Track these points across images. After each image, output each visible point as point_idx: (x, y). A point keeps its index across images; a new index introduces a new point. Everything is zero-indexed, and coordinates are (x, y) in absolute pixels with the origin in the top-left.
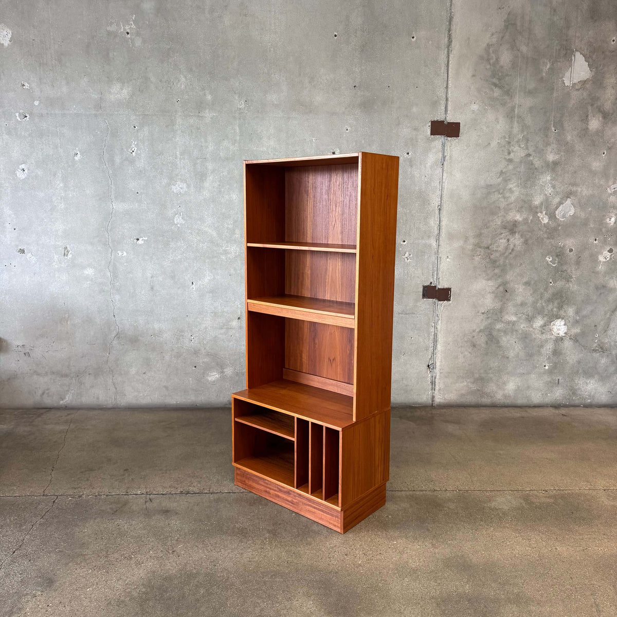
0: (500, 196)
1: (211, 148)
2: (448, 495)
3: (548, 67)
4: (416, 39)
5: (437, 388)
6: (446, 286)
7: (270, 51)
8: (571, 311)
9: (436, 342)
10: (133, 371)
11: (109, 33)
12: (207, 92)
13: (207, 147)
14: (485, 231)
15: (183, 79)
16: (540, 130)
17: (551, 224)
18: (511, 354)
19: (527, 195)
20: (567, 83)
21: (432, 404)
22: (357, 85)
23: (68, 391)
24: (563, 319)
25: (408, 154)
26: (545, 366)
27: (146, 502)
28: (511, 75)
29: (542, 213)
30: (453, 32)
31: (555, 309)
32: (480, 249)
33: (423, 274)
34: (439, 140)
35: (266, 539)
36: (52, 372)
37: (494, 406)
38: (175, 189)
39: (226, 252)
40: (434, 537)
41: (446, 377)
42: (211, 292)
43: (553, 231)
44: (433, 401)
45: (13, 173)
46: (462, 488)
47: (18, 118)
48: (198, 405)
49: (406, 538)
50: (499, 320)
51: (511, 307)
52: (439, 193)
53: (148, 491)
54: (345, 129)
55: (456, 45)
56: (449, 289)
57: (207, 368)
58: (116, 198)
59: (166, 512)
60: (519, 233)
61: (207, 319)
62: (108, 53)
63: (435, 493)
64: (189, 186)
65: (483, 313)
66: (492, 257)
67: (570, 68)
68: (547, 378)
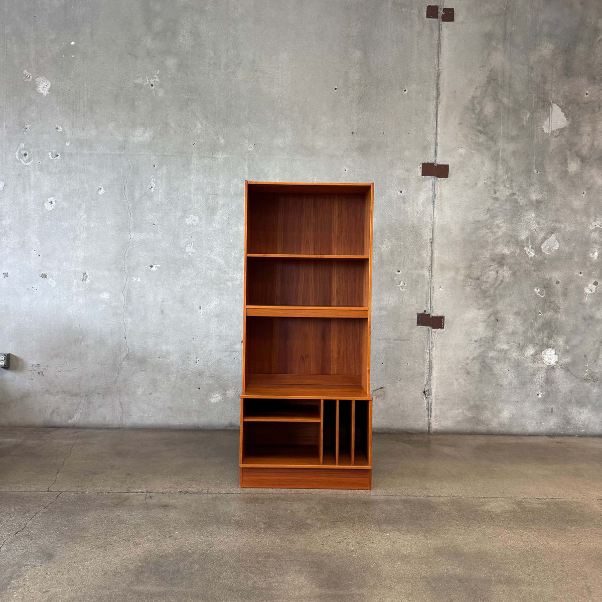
0: (488, 231)
1: (222, 185)
2: (442, 499)
3: (528, 116)
4: (408, 92)
5: (433, 414)
6: (439, 315)
7: (277, 102)
8: (561, 341)
9: (431, 368)
10: (140, 391)
11: (136, 85)
12: (220, 137)
13: (218, 185)
14: (475, 263)
15: (200, 125)
16: (523, 172)
17: (539, 258)
18: (505, 382)
19: (513, 230)
20: (546, 131)
21: (429, 431)
22: (355, 132)
23: (77, 410)
24: (553, 348)
25: (401, 192)
26: (538, 395)
27: (146, 498)
28: (494, 123)
29: (528, 247)
30: (441, 86)
31: (545, 339)
32: (471, 280)
33: (417, 302)
34: (430, 180)
35: (261, 529)
36: (63, 391)
37: (489, 434)
38: (188, 221)
39: (232, 279)
40: (427, 531)
41: (442, 404)
42: (217, 316)
43: (540, 264)
44: (429, 428)
45: (43, 205)
46: (456, 495)
47: (50, 157)
48: (200, 426)
49: (399, 531)
50: (491, 348)
51: (502, 336)
52: (430, 227)
53: (149, 490)
54: (343, 170)
55: (444, 98)
56: (443, 317)
57: (211, 390)
58: (134, 228)
59: (165, 506)
60: (507, 265)
61: (212, 341)
62: (134, 102)
63: (429, 498)
64: (200, 219)
65: (476, 341)
66: (483, 287)
67: (548, 118)
68: (540, 407)
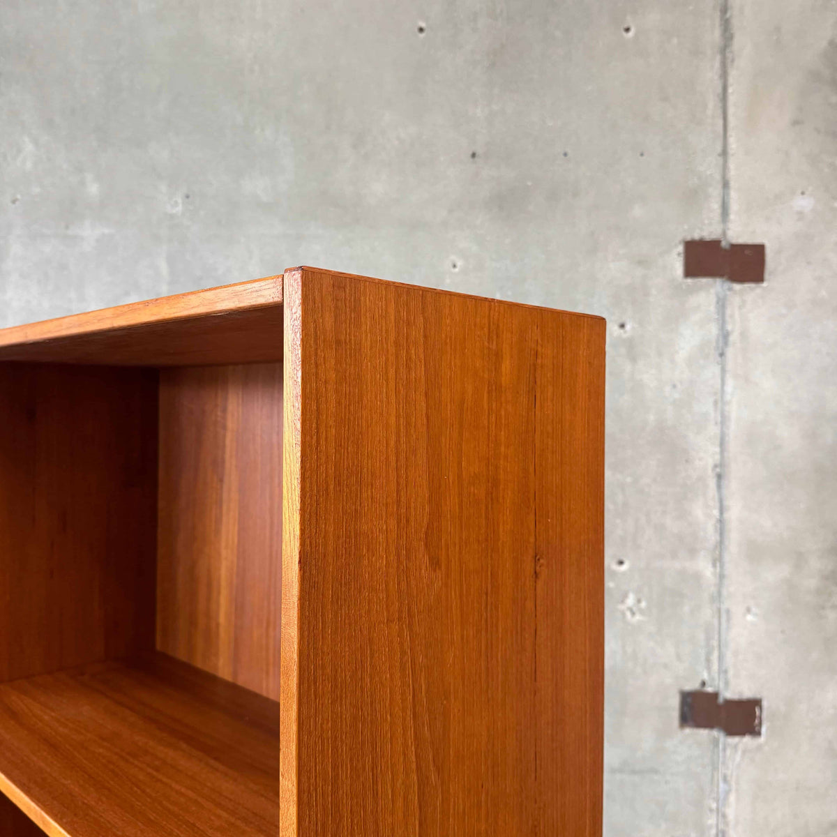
4: (636, 35)
6: (746, 694)
12: (89, 177)
15: (29, 147)
22: (479, 151)
25: (622, 326)
33: (679, 657)
34: (710, 290)
52: (714, 430)
54: (449, 264)
55: (743, 45)
